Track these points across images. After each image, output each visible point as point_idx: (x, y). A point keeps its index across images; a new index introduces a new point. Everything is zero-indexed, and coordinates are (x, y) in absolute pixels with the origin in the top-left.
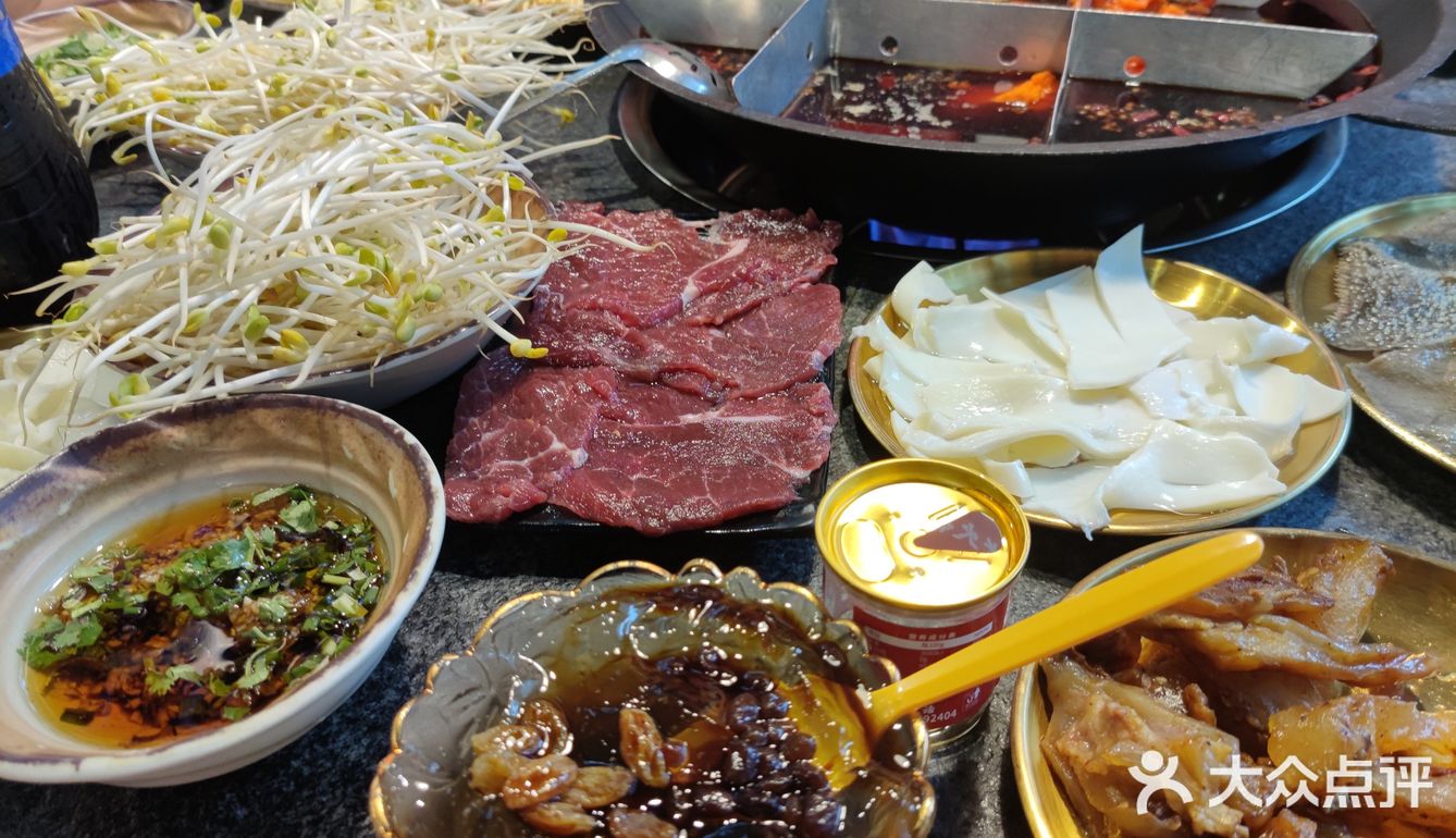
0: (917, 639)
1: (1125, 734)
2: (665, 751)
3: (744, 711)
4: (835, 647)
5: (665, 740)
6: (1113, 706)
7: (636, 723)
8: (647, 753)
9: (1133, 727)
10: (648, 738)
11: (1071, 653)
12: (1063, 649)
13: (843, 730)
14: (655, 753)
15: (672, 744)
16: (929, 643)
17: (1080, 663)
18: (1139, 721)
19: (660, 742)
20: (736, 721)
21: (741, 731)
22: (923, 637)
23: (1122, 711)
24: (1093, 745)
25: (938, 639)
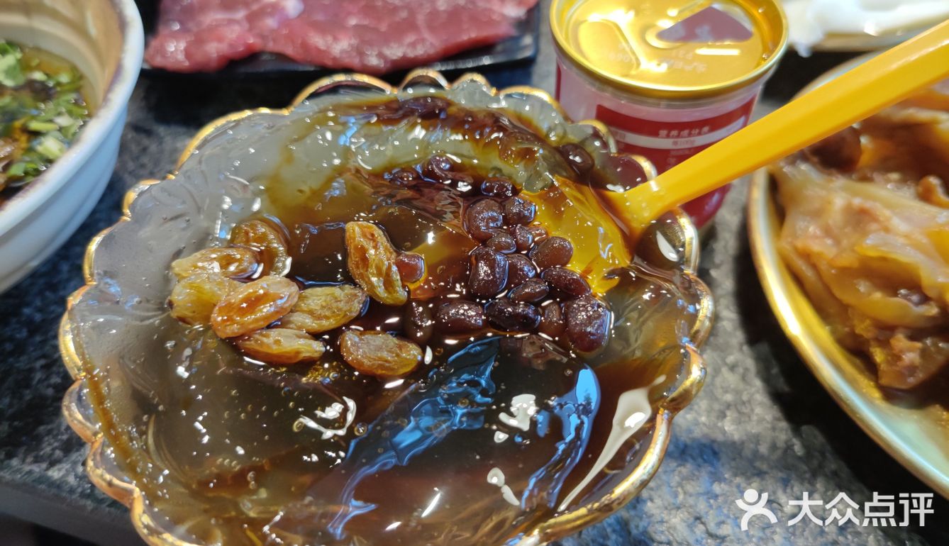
0: (668, 136)
1: (874, 226)
2: (401, 265)
3: (487, 216)
4: (579, 148)
5: (399, 254)
6: (857, 202)
7: (364, 236)
8: (379, 269)
9: (881, 219)
10: (380, 252)
11: (802, 155)
12: (795, 152)
13: (601, 230)
14: (389, 268)
15: (407, 256)
16: (679, 140)
17: (814, 164)
18: (887, 213)
19: (394, 255)
20: (478, 228)
21: (484, 240)
22: (674, 133)
23: (868, 205)
24: (837, 242)
25: (690, 135)
